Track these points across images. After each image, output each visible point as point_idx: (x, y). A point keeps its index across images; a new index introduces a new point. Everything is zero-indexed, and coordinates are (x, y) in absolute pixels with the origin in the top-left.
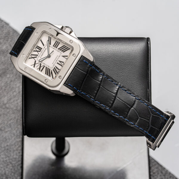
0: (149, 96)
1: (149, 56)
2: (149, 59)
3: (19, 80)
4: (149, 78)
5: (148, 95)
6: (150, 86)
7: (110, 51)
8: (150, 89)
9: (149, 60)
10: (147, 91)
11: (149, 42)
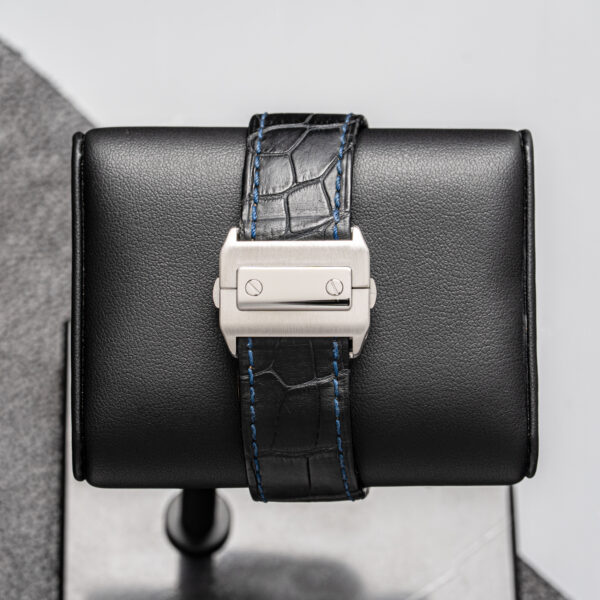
0: (528, 342)
1: (530, 197)
2: (530, 209)
3: (49, 257)
4: (530, 275)
5: (525, 336)
6: (530, 304)
7: (390, 177)
8: (531, 316)
9: (527, 211)
10: (522, 323)
11: (528, 148)
